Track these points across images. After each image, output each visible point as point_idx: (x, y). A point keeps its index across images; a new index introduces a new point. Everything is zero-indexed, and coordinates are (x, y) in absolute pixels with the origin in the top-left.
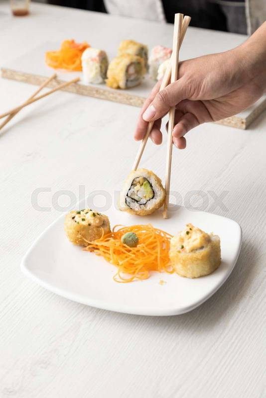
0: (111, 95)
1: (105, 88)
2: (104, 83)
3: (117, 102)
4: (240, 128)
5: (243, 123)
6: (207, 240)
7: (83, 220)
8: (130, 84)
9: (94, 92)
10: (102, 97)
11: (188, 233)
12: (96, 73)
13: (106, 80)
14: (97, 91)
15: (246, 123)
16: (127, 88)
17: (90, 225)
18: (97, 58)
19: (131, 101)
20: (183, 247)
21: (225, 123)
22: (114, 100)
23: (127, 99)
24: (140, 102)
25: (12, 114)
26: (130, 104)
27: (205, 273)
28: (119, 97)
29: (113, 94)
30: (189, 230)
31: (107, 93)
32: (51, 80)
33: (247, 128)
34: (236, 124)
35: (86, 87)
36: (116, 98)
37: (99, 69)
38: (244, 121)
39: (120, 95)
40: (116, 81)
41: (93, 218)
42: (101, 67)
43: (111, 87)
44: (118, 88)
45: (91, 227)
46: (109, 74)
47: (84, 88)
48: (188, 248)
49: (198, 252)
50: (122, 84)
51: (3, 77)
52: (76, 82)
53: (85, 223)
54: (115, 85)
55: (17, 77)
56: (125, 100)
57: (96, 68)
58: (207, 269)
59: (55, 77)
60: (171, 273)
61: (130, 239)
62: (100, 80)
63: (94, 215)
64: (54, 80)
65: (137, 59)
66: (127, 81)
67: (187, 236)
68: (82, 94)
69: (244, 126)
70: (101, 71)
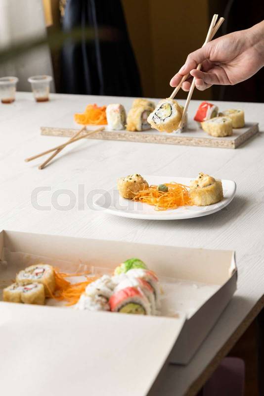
0: (131, 137)
1: (126, 132)
2: (125, 128)
3: (135, 142)
4: (231, 148)
5: (232, 144)
6: (213, 180)
7: (130, 179)
8: (144, 127)
9: (117, 136)
10: (124, 139)
11: (200, 177)
12: (118, 121)
13: (126, 126)
14: (119, 135)
15: (235, 143)
16: (142, 130)
17: (135, 182)
18: (118, 110)
19: (147, 139)
20: (198, 185)
21: (220, 146)
22: (134, 140)
23: (143, 137)
24: (153, 139)
25: (59, 149)
26: (146, 142)
27: (214, 202)
28: (137, 137)
29: (132, 135)
30: (200, 176)
31: (127, 136)
32: (82, 131)
33: (237, 147)
34: (228, 145)
35: (111, 132)
36: (134, 138)
37: (120, 118)
38: (234, 142)
39: (138, 135)
40: (134, 125)
41: (137, 177)
42: (121, 116)
43: (130, 131)
44: (136, 131)
45: (136, 183)
46: (128, 120)
47: (109, 133)
48: (201, 185)
49: (208, 187)
50: (138, 127)
51: (42, 134)
52: (102, 130)
53: (131, 181)
54: (133, 128)
55: (54, 133)
56: (142, 139)
57: (118, 117)
58: (214, 198)
59: (85, 129)
60: (192, 205)
61: (163, 188)
62: (121, 126)
63: (137, 175)
64: (84, 131)
65: (149, 109)
66: (142, 124)
67: (200, 179)
68: (108, 139)
69: (234, 146)
70: (122, 120)
